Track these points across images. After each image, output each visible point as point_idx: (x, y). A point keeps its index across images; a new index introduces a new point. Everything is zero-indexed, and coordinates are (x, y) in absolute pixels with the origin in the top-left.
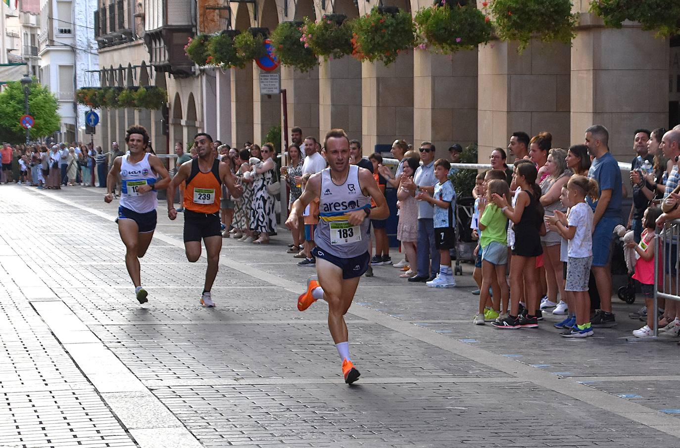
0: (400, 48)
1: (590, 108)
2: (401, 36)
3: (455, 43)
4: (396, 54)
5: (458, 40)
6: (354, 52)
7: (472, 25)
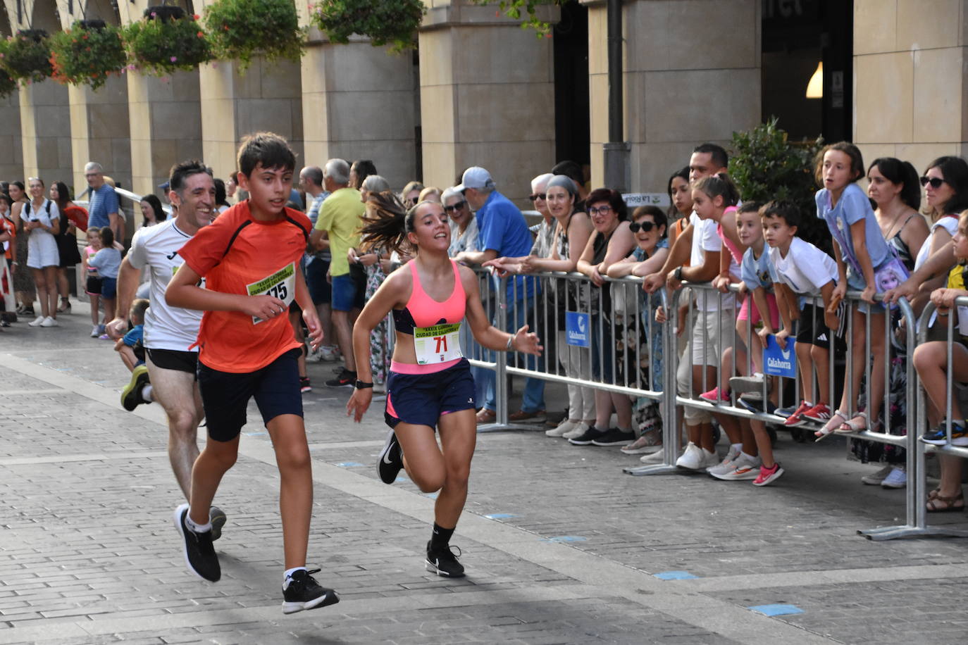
0: (110, 69)
1: (325, 137)
2: (109, 55)
3: (170, 63)
4: (104, 76)
5: (173, 59)
6: (54, 74)
7: (189, 41)
